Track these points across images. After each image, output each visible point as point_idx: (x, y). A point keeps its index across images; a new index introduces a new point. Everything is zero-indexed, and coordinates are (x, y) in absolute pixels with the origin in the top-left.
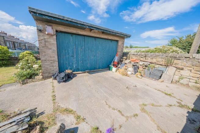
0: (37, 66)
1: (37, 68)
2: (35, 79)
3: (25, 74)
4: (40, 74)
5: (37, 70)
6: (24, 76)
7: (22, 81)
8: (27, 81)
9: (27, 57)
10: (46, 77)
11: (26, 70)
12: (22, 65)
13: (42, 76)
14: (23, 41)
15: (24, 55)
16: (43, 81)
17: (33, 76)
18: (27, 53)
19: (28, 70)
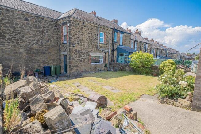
0: (186, 83)
1: (184, 87)
2: (177, 101)
3: (167, 90)
4: (188, 98)
5: (184, 89)
6: (166, 92)
7: (161, 98)
8: (167, 100)
9: (168, 67)
10: (196, 106)
11: (169, 86)
12: (167, 77)
13: (189, 103)
14: (166, 47)
15: (165, 65)
16: (189, 111)
17: (175, 96)
18: (169, 62)
19: (172, 86)
